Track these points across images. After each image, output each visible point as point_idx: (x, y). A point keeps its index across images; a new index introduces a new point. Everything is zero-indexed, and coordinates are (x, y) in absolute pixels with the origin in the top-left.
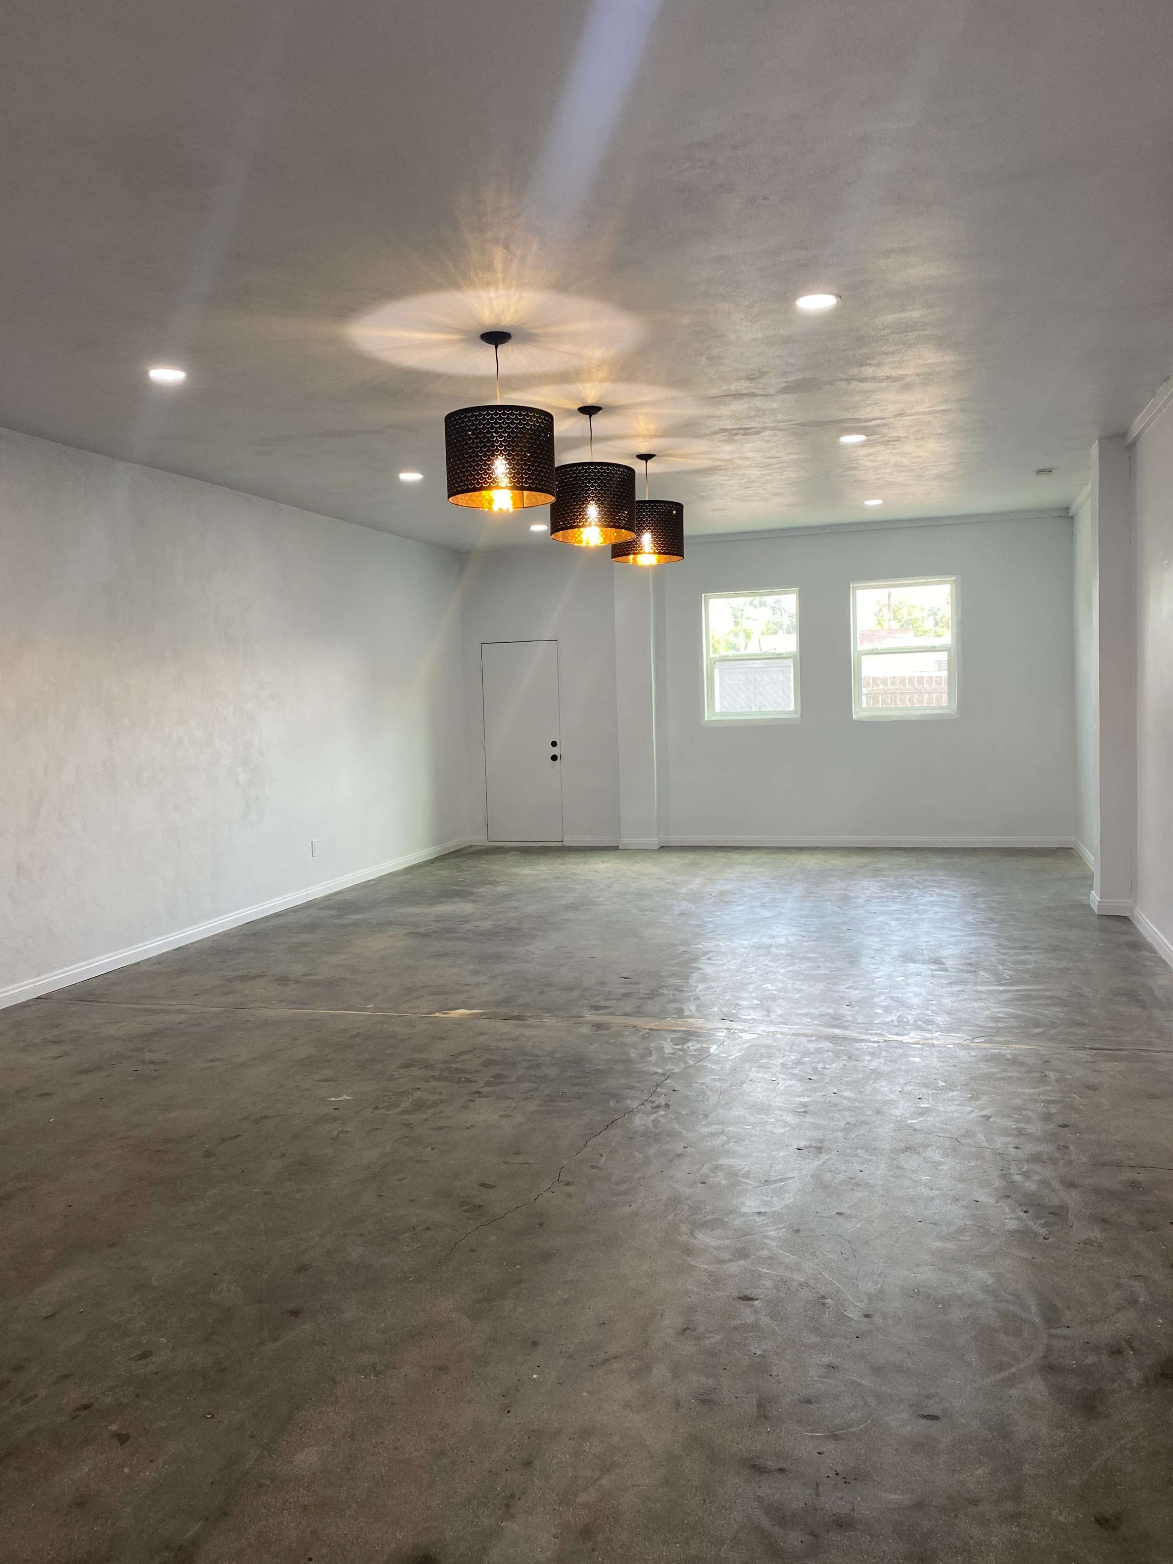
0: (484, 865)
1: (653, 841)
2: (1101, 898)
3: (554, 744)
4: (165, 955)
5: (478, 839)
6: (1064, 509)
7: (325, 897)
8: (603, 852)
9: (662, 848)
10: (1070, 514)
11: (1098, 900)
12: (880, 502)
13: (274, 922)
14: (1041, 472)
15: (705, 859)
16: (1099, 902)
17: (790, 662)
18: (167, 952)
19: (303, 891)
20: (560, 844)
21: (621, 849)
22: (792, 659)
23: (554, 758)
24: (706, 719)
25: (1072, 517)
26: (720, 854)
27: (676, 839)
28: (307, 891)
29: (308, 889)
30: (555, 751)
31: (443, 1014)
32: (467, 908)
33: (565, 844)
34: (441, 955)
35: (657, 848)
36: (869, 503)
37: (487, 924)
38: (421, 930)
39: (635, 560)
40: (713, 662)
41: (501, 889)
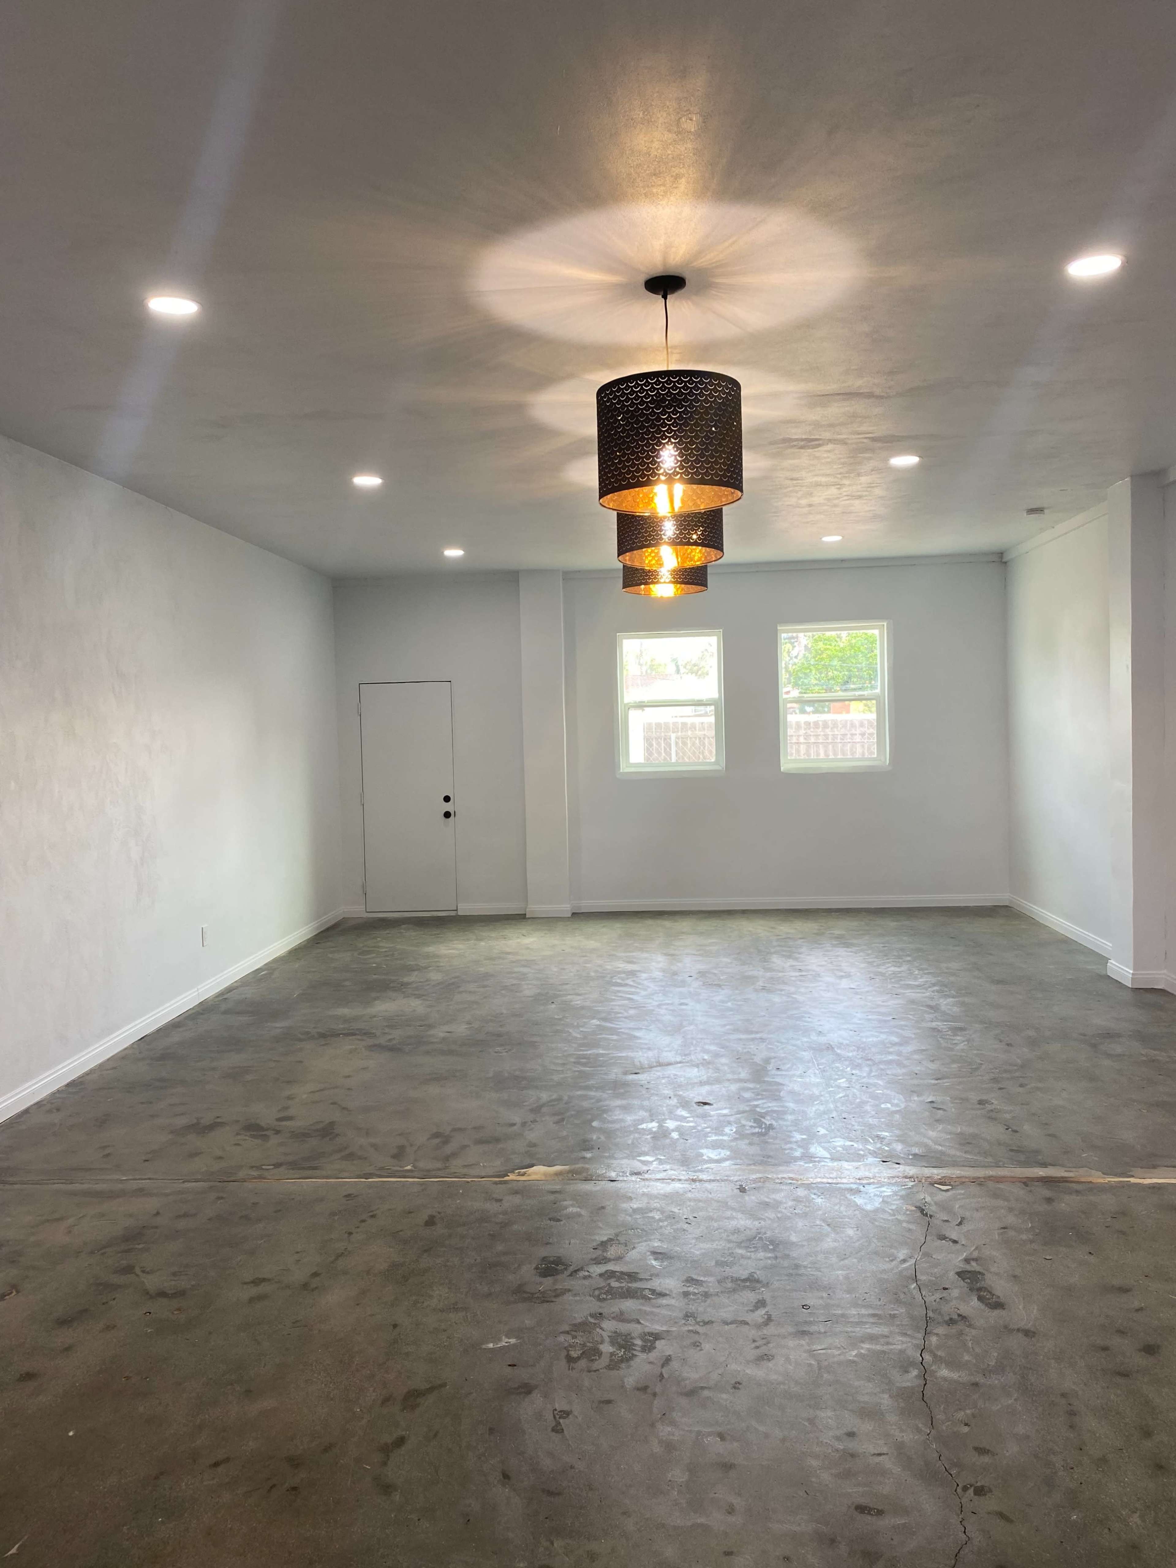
0: (384, 943)
1: (565, 908)
2: (1134, 970)
3: (447, 799)
4: (57, 1095)
5: (356, 908)
6: (998, 553)
7: (218, 996)
8: (512, 922)
9: (577, 916)
10: (1004, 560)
11: (1131, 972)
12: (837, 538)
13: (176, 1037)
15: (639, 928)
16: (1133, 974)
17: (711, 709)
18: (58, 1091)
19: (194, 990)
20: (453, 914)
21: (529, 918)
22: (713, 708)
23: (447, 815)
24: (622, 770)
25: (1006, 563)
26: (649, 922)
27: (589, 904)
28: (198, 990)
29: (199, 987)
30: (448, 807)
31: (520, 1174)
32: (415, 1006)
33: (460, 913)
34: (438, 1078)
35: (570, 916)
36: (827, 539)
37: (461, 1029)
38: (382, 1041)
39: (648, 593)
40: (627, 708)
41: (435, 977)
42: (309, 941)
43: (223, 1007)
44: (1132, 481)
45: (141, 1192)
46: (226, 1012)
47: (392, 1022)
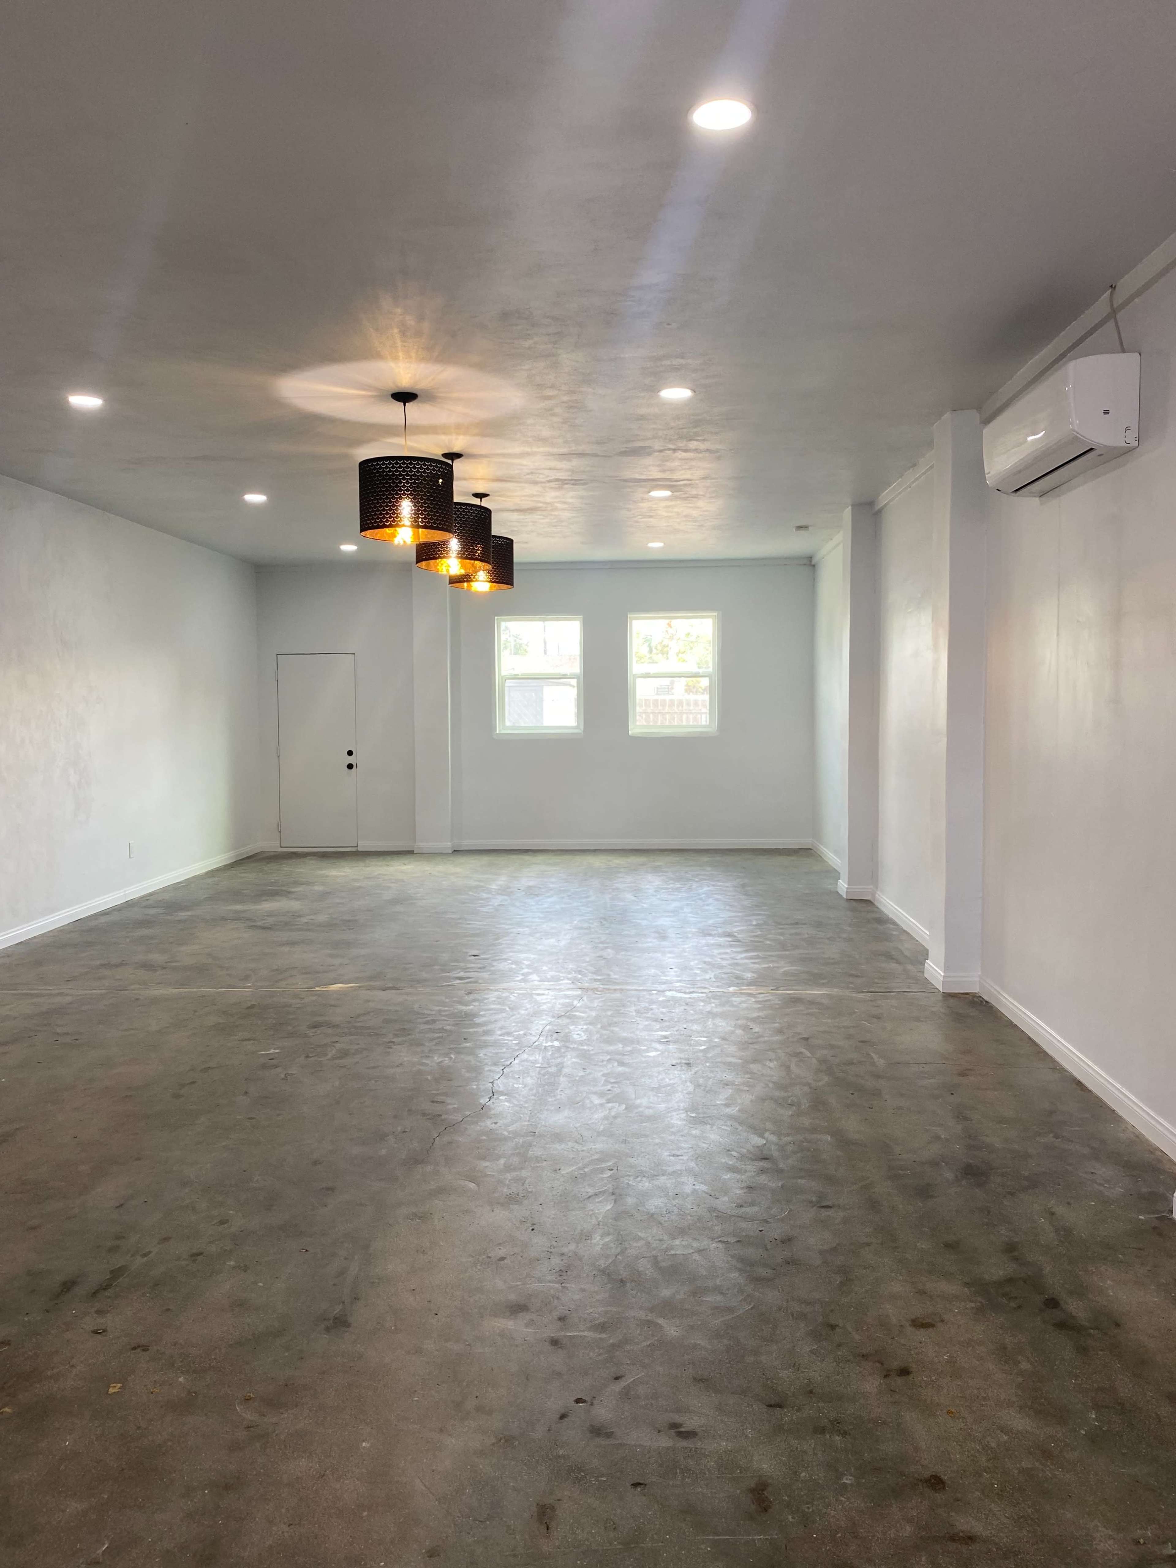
0: (287, 868)
1: (447, 845)
2: (849, 885)
3: (350, 753)
5: (270, 845)
6: (808, 557)
7: (141, 898)
8: (399, 855)
9: (455, 851)
10: (813, 563)
11: (846, 886)
12: (660, 545)
13: (103, 920)
14: (800, 528)
15: (502, 860)
16: (847, 888)
17: (574, 682)
19: (122, 891)
20: (354, 849)
21: (415, 853)
22: (575, 680)
23: (350, 766)
24: (498, 732)
25: (814, 566)
26: (512, 856)
27: (467, 843)
28: (125, 891)
29: (126, 889)
30: (351, 760)
31: (323, 988)
32: (295, 905)
33: (359, 850)
34: (293, 944)
35: (451, 852)
36: (651, 545)
37: (322, 918)
38: (259, 924)
39: (469, 587)
40: (504, 680)
41: (318, 888)
42: (225, 866)
43: (144, 904)
44: (852, 509)
45: (61, 994)
46: (145, 907)
47: (271, 914)
